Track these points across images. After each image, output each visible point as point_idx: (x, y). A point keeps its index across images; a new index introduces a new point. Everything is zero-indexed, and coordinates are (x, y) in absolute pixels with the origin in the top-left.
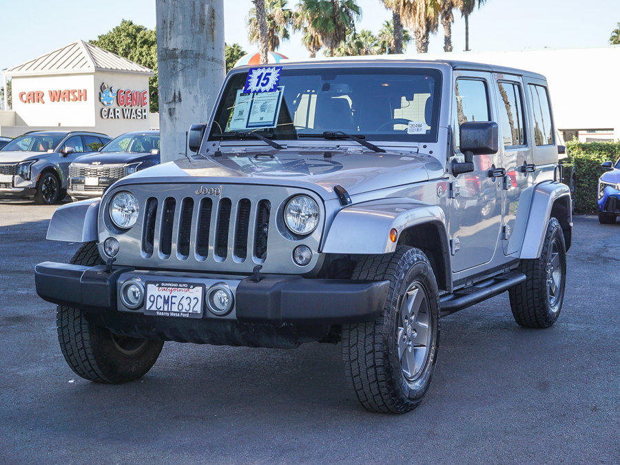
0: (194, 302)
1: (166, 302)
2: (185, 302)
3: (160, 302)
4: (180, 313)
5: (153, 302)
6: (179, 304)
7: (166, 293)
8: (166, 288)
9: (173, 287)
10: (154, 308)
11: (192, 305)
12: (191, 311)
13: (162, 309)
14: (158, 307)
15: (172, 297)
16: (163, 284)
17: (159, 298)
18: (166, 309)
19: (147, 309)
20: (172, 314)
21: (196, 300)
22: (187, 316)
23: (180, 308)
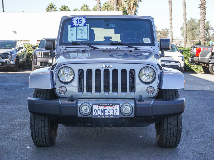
0: (115, 111)
1: (102, 112)
2: (111, 112)
3: (100, 112)
4: (109, 116)
5: (96, 112)
6: (108, 112)
7: (102, 108)
8: (102, 106)
9: (105, 106)
10: (97, 115)
11: (114, 112)
12: (114, 115)
13: (100, 115)
14: (99, 114)
15: (105, 110)
16: (100, 105)
17: (99, 110)
18: (102, 115)
19: (93, 115)
20: (105, 117)
21: (116, 110)
22: (113, 117)
23: (109, 114)
